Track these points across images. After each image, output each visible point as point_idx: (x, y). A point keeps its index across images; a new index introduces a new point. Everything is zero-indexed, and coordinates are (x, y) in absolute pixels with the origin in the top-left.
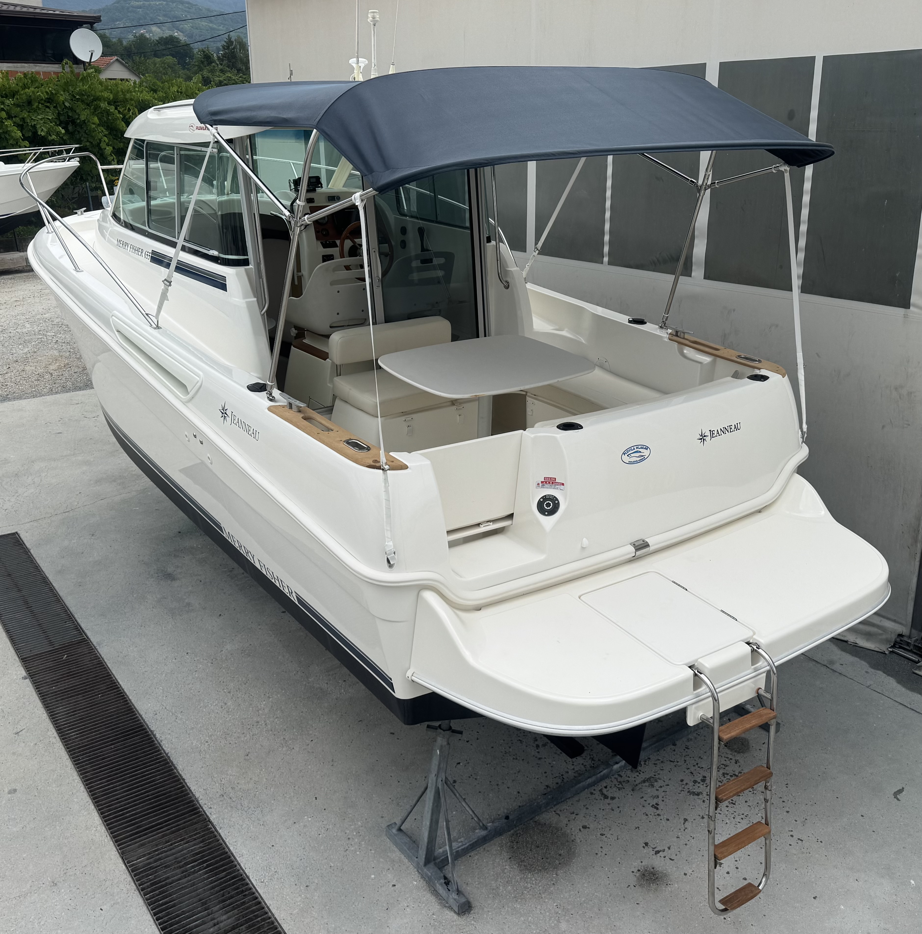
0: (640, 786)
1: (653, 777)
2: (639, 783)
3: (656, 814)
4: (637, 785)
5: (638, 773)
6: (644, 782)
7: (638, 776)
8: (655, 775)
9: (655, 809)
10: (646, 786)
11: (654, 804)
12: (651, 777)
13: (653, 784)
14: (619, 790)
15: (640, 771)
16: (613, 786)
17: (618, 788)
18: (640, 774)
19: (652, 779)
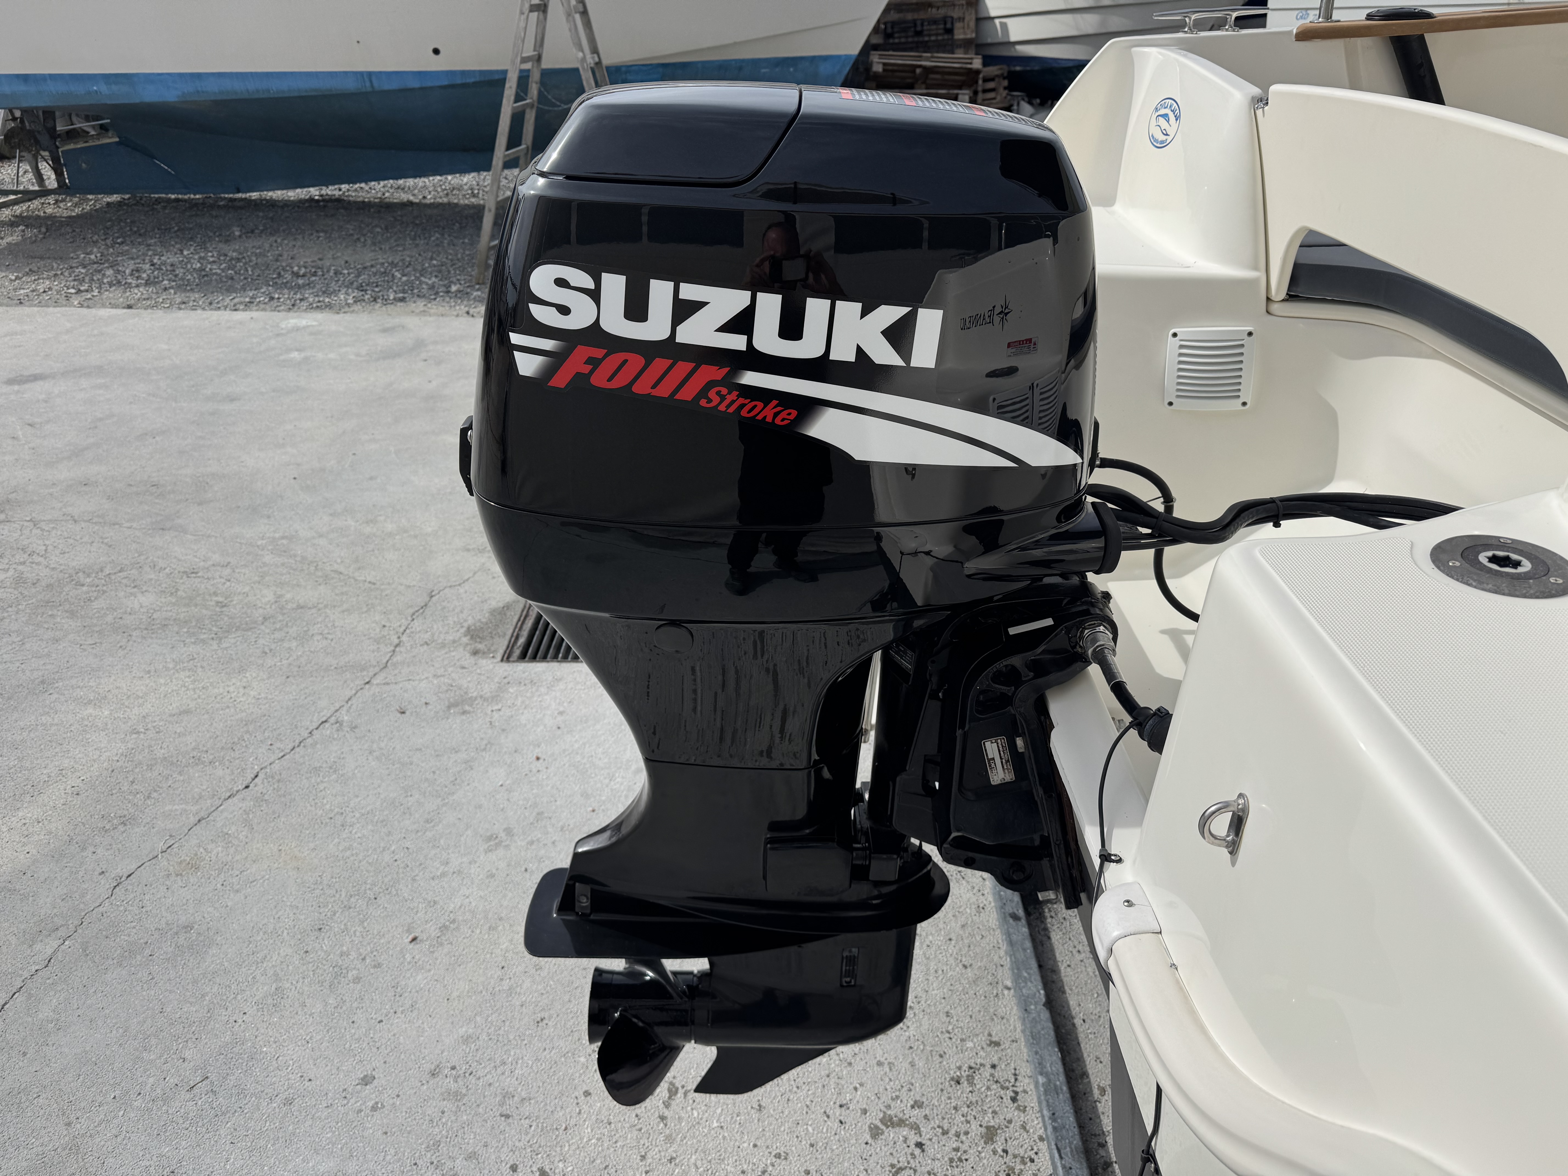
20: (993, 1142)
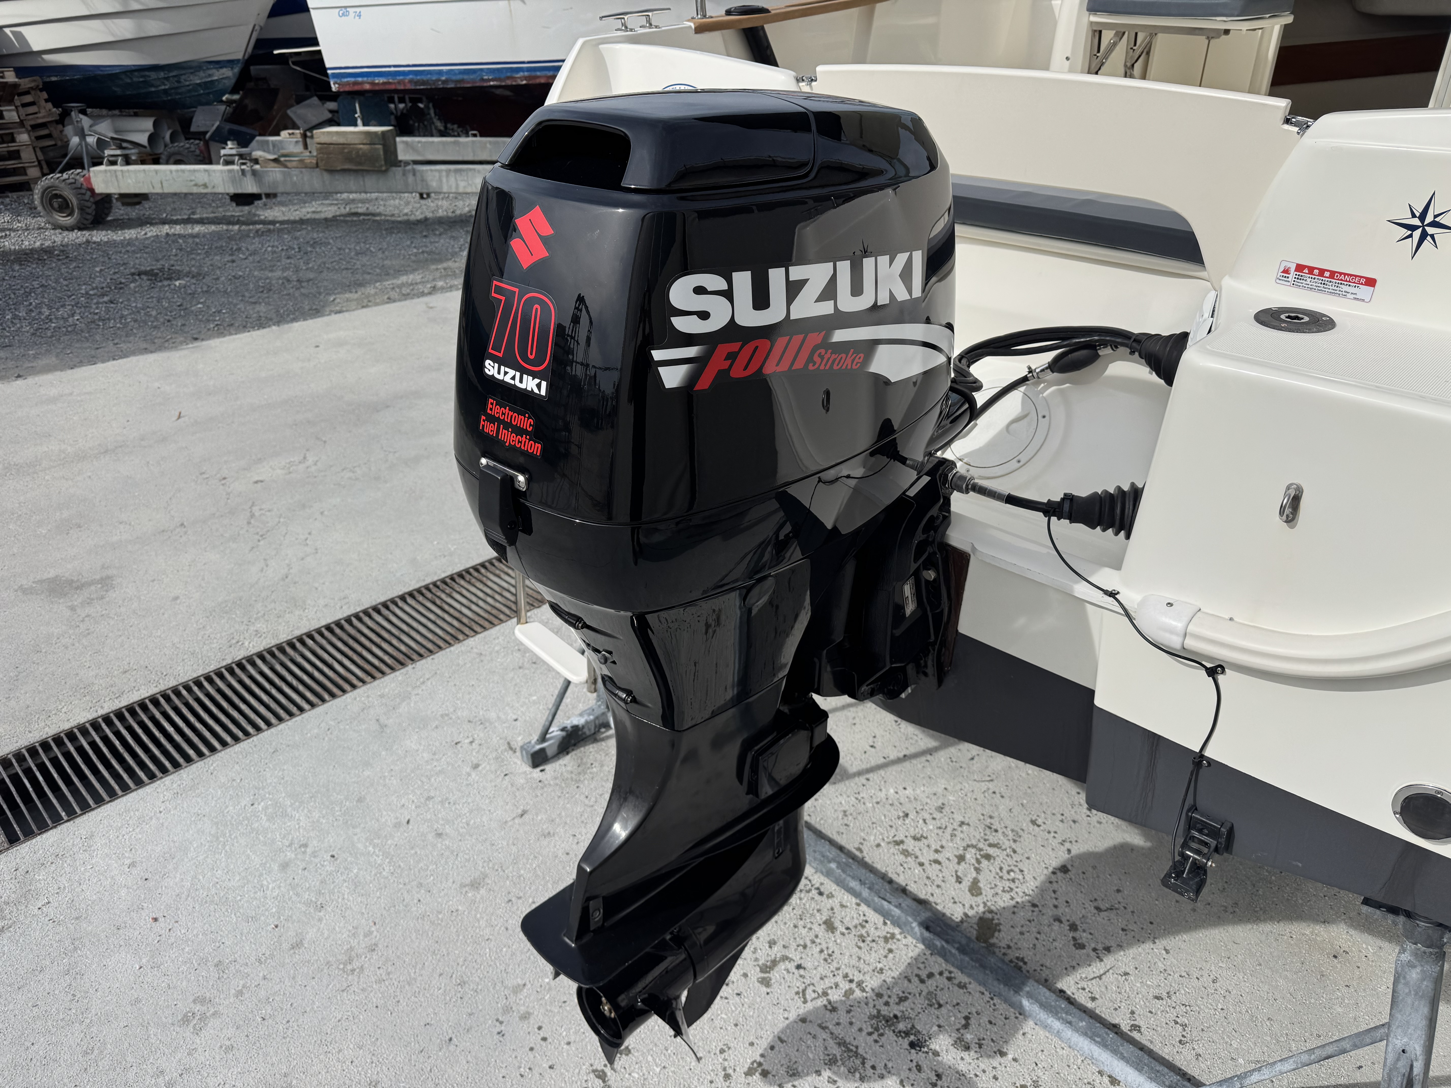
0: (825, 1035)
1: (863, 1063)
2: (832, 1033)
3: (730, 1071)
4: (824, 1028)
5: (870, 1030)
6: (842, 1043)
7: (860, 1030)
8: (873, 1067)
9: (746, 1069)
10: (826, 1048)
11: (765, 1067)
12: (864, 1059)
13: (840, 1063)
14: (797, 993)
15: (882, 1035)
16: (808, 981)
17: (804, 991)
18: (870, 1034)
19: (858, 1062)
20: (836, 929)
